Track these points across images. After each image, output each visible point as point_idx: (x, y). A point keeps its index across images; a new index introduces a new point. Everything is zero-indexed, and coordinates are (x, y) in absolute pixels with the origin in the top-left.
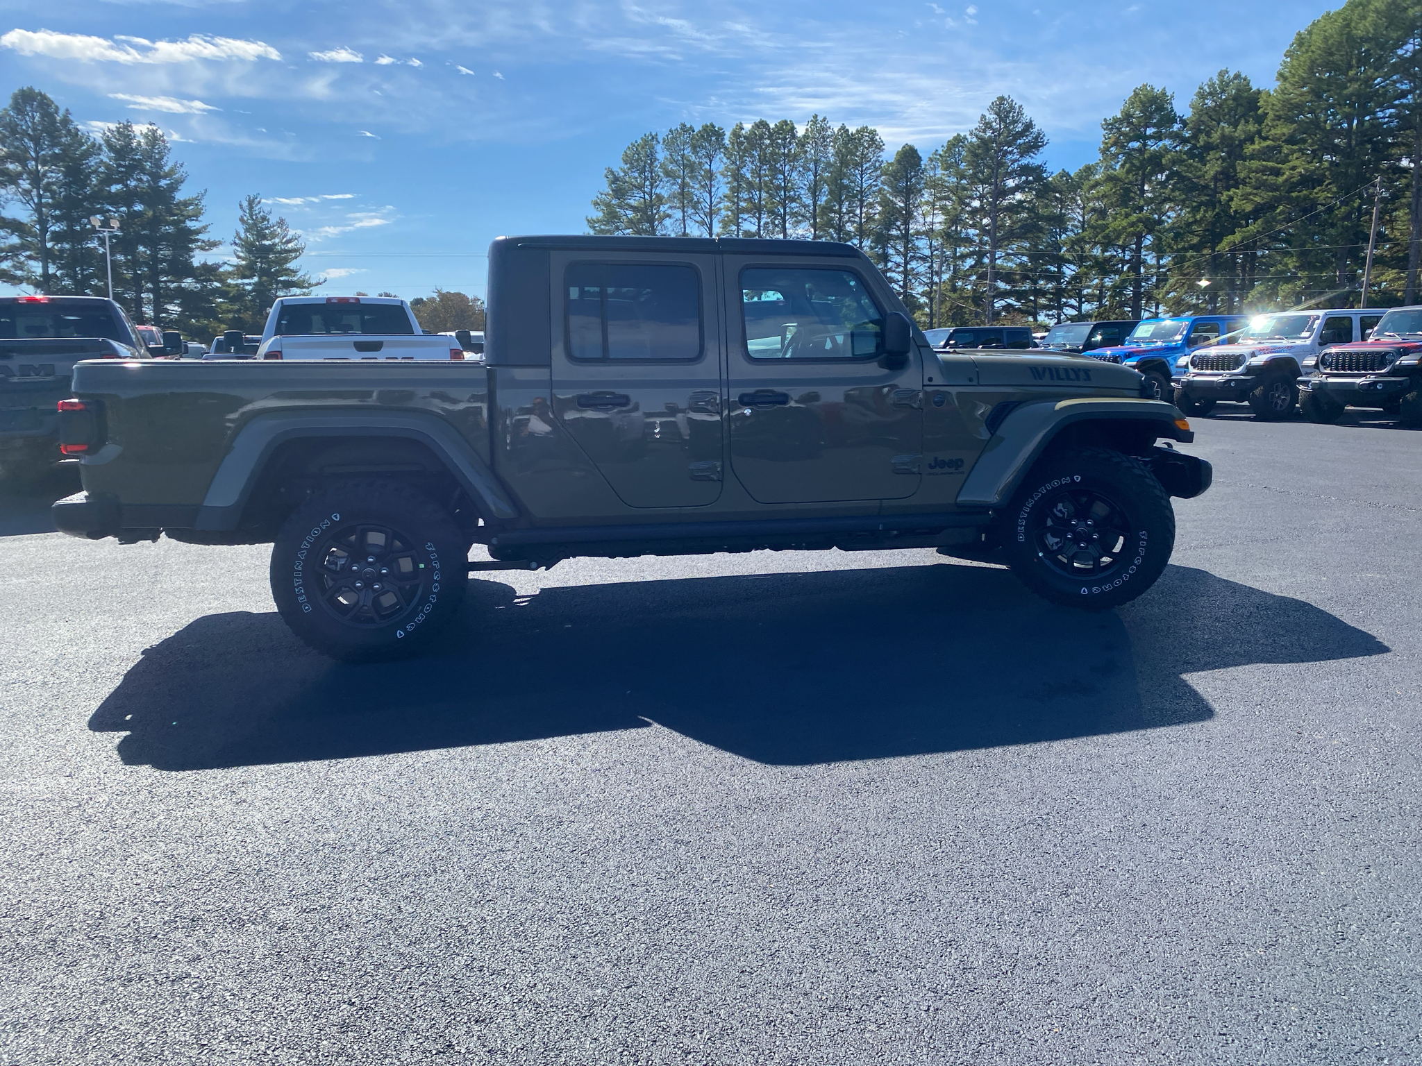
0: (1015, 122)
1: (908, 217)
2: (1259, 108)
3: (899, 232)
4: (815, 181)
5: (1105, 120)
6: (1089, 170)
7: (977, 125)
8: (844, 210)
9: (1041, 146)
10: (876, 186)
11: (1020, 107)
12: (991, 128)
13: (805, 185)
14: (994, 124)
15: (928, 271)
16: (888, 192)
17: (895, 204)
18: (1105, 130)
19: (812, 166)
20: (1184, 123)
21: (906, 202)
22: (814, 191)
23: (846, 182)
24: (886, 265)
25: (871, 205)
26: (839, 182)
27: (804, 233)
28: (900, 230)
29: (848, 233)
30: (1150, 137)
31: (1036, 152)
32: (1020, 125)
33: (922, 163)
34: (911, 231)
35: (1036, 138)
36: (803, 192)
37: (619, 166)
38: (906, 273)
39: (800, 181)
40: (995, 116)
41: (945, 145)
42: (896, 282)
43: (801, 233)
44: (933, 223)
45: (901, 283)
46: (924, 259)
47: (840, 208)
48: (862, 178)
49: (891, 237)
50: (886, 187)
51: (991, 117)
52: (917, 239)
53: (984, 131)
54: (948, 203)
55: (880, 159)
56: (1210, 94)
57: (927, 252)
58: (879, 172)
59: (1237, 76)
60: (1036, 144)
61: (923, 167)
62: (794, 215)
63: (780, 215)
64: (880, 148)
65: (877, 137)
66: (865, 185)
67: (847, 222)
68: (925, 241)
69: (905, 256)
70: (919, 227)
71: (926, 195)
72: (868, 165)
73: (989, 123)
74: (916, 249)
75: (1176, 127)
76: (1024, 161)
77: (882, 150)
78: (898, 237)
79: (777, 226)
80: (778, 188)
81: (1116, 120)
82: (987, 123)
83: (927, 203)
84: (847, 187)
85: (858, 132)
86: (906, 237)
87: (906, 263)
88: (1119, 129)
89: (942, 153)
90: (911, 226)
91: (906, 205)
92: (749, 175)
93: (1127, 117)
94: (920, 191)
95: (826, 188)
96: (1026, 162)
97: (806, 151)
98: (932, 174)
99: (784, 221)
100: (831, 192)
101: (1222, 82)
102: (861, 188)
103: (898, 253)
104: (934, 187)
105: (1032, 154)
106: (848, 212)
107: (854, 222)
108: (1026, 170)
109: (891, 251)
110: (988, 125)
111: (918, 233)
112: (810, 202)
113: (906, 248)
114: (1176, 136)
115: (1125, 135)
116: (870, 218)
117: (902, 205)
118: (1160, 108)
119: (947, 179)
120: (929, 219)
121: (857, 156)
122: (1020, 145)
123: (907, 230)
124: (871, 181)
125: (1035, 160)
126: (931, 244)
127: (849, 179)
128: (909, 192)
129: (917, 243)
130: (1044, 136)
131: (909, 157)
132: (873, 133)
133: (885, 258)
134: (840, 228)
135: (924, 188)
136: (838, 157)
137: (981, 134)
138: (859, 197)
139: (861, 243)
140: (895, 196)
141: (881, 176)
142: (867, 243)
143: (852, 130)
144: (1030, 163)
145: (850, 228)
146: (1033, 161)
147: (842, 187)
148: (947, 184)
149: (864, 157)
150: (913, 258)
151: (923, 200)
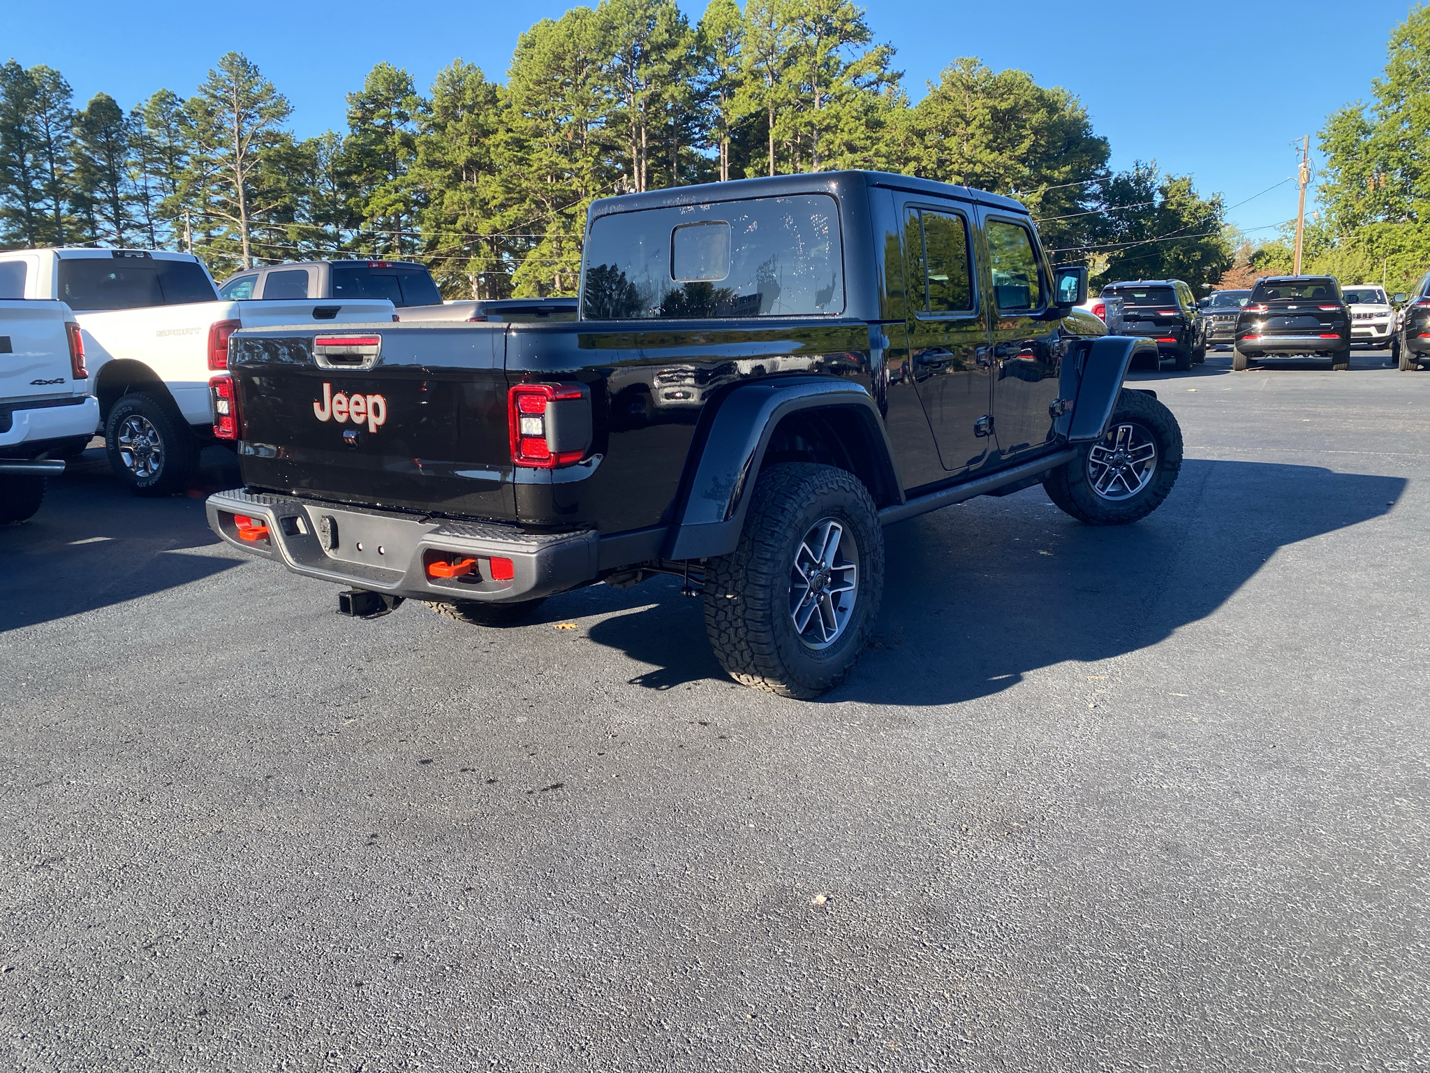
1: (114, 179)
2: (499, 100)
3: (105, 196)
5: (350, 94)
7: (207, 82)
9: (286, 113)
10: (68, 138)
11: (255, 67)
14: (227, 82)
15: (147, 242)
16: (84, 147)
17: (94, 161)
18: (350, 104)
20: (426, 106)
21: (109, 160)
23: (26, 129)
24: (94, 233)
25: (63, 161)
28: (104, 192)
29: (35, 191)
31: (282, 119)
32: (259, 87)
33: (123, 116)
34: (121, 195)
35: (279, 104)
40: (229, 74)
41: (150, 99)
46: (140, 227)
47: (23, 159)
48: (48, 127)
49: (98, 202)
50: (79, 141)
51: (223, 74)
52: (129, 204)
53: (216, 89)
54: (161, 167)
55: (69, 107)
56: (449, 81)
57: (144, 221)
58: (68, 122)
59: (472, 68)
60: (280, 111)
61: (125, 121)
64: (66, 92)
65: (62, 80)
66: (52, 136)
67: (34, 178)
68: (138, 208)
69: (117, 223)
70: (130, 191)
71: (133, 155)
72: (52, 112)
73: (223, 81)
74: (128, 215)
76: (268, 128)
77: (70, 96)
78: (105, 201)
81: (361, 96)
82: (219, 80)
83: (135, 164)
84: (27, 136)
85: (37, 71)
86: (114, 202)
87: (121, 231)
88: (364, 105)
89: (146, 108)
90: (119, 189)
91: (110, 164)
93: (372, 93)
94: (126, 149)
96: (271, 128)
98: (137, 131)
101: (459, 70)
102: (49, 138)
103: (108, 218)
104: (143, 146)
105: (277, 121)
106: (34, 167)
107: (44, 179)
108: (275, 138)
109: (98, 217)
110: (221, 83)
111: (129, 197)
113: (117, 214)
115: (372, 112)
117: (104, 163)
118: (402, 89)
119: (156, 139)
120: (141, 183)
121: (37, 100)
122: (261, 109)
123: (115, 193)
124: (59, 132)
125: (281, 127)
126: (147, 211)
127: (30, 127)
128: (113, 150)
129: (128, 209)
130: (288, 102)
131: (105, 111)
132: (55, 76)
133: (93, 224)
134: (25, 185)
135: (130, 146)
136: (11, 98)
137: (212, 91)
138: (47, 148)
139: (57, 204)
140: (93, 153)
141: (71, 127)
142: (65, 206)
143: (27, 67)
144: (277, 131)
145: (37, 184)
146: (279, 127)
147: (21, 135)
148: (157, 145)
149: (46, 104)
150: (128, 226)
151: (129, 160)
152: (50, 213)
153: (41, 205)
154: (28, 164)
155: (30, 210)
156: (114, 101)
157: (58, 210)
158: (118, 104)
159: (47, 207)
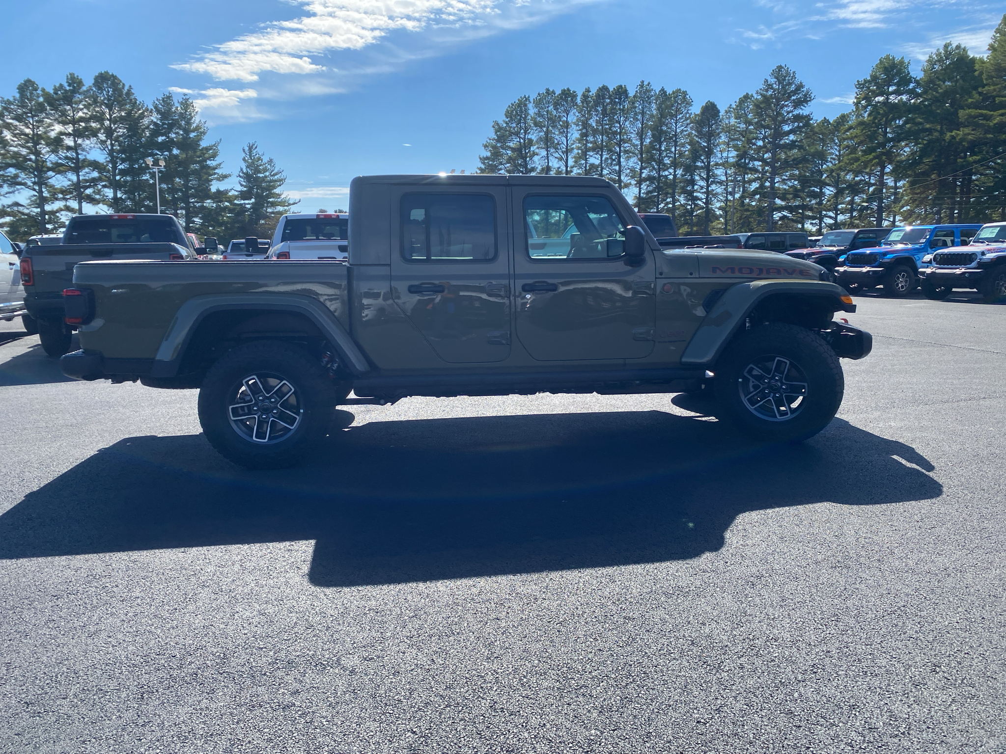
0: (790, 84)
1: (709, 153)
2: (976, 71)
3: (703, 164)
4: (642, 128)
5: (858, 81)
6: (843, 118)
7: (762, 87)
8: (663, 148)
9: (810, 101)
10: (686, 131)
11: (794, 72)
12: (772, 88)
13: (634, 131)
14: (775, 85)
15: (724, 192)
16: (695, 135)
17: (700, 144)
18: (857, 88)
19: (640, 117)
20: (917, 82)
21: (708, 141)
22: (641, 135)
23: (664, 128)
24: (693, 187)
25: (683, 145)
26: (659, 128)
27: (634, 165)
28: (703, 162)
29: (664, 165)
30: (892, 93)
31: (806, 105)
32: (793, 86)
33: (720, 114)
34: (712, 163)
35: (805, 95)
36: (633, 136)
37: (502, 119)
38: (708, 193)
39: (632, 128)
40: (775, 80)
41: (738, 101)
42: (701, 200)
43: (631, 165)
44: (728, 158)
45: (704, 200)
46: (721, 183)
47: (660, 147)
48: (676, 126)
49: (697, 168)
50: (693, 132)
51: (772, 80)
52: (716, 168)
53: (767, 91)
54: (739, 143)
55: (690, 112)
56: (939, 61)
57: (724, 178)
58: (688, 121)
59: (958, 47)
60: (805, 100)
61: (721, 117)
62: (626, 152)
63: (617, 153)
64: (689, 104)
65: (688, 96)
66: (678, 130)
67: (665, 157)
68: (722, 170)
69: (707, 181)
70: (718, 160)
71: (723, 137)
72: (681, 116)
73: (771, 85)
74: (715, 176)
75: (911, 86)
76: (796, 112)
77: (691, 105)
78: (702, 168)
79: (614, 160)
80: (615, 133)
81: (866, 81)
82: (769, 85)
83: (724, 143)
84: (666, 132)
85: (674, 93)
86: (708, 168)
87: (708, 186)
88: (868, 88)
89: (735, 107)
90: (711, 160)
91: (708, 144)
92: (594, 124)
93: (874, 78)
94: (719, 134)
95: (650, 133)
96: (798, 113)
97: (636, 107)
98: (727, 122)
99: (619, 157)
100: (653, 136)
101: (946, 51)
102: (676, 132)
103: (702, 179)
104: (729, 131)
105: (802, 107)
106: (666, 150)
107: (670, 157)
108: (798, 118)
109: (697, 178)
110: (770, 86)
111: (717, 164)
112: (638, 143)
113: (708, 174)
114: (912, 93)
115: (873, 91)
116: (681, 154)
117: (705, 144)
118: (899, 72)
119: (738, 125)
120: (725, 155)
121: (673, 110)
122: (793, 100)
123: (709, 163)
124: (683, 128)
125: (804, 111)
126: (726, 172)
127: (667, 126)
128: (710, 136)
129: (716, 172)
130: (811, 93)
131: (710, 110)
132: (685, 93)
133: (693, 182)
134: (660, 162)
135: (721, 132)
136: (659, 110)
137: (764, 93)
138: (674, 139)
139: (675, 172)
140: (700, 138)
141: (690, 124)
142: (679, 172)
143: (669, 91)
144: (801, 113)
145: (667, 161)
146: (803, 111)
147: (662, 132)
148: (738, 129)
149: (678, 111)
150: (713, 182)
151: (721, 141)
152: (671, 177)
153: (666, 173)
154: (663, 149)
155: (660, 176)
156: (716, 105)
157: (675, 176)
158: (718, 107)
159: (669, 174)
